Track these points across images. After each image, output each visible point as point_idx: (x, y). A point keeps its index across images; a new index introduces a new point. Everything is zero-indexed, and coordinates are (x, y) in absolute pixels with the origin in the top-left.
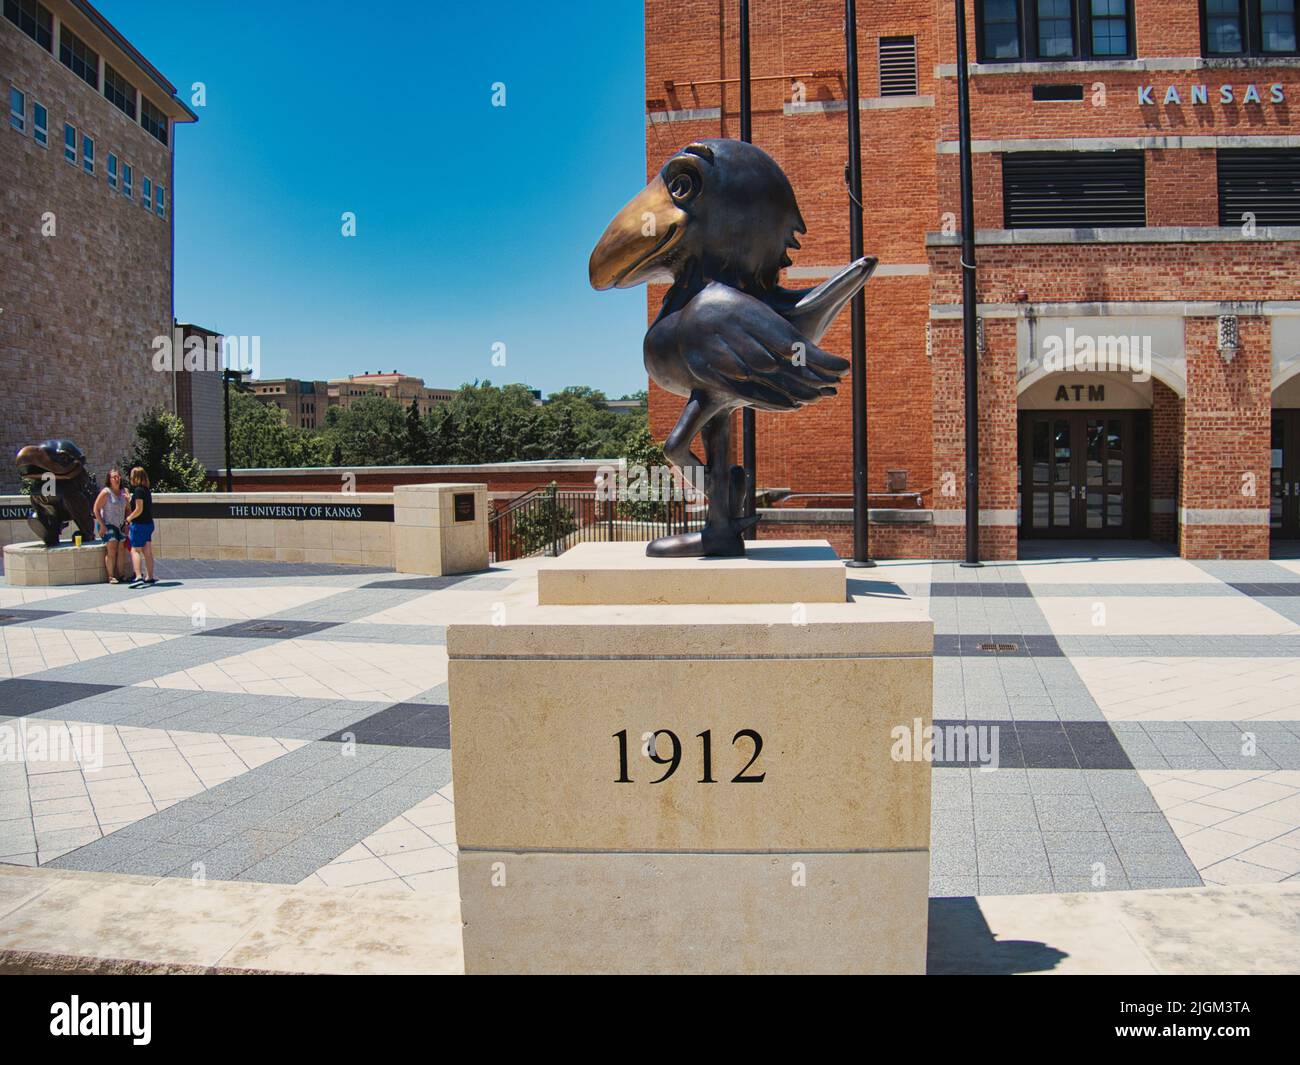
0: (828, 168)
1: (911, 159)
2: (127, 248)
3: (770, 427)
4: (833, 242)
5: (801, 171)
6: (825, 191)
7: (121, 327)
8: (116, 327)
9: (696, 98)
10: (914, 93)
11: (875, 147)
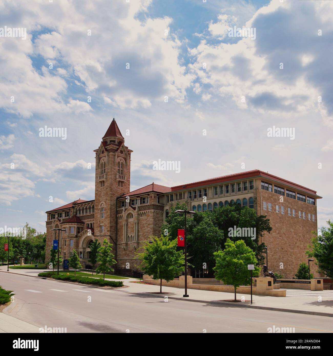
2: (304, 230)
7: (303, 247)
8: (302, 247)
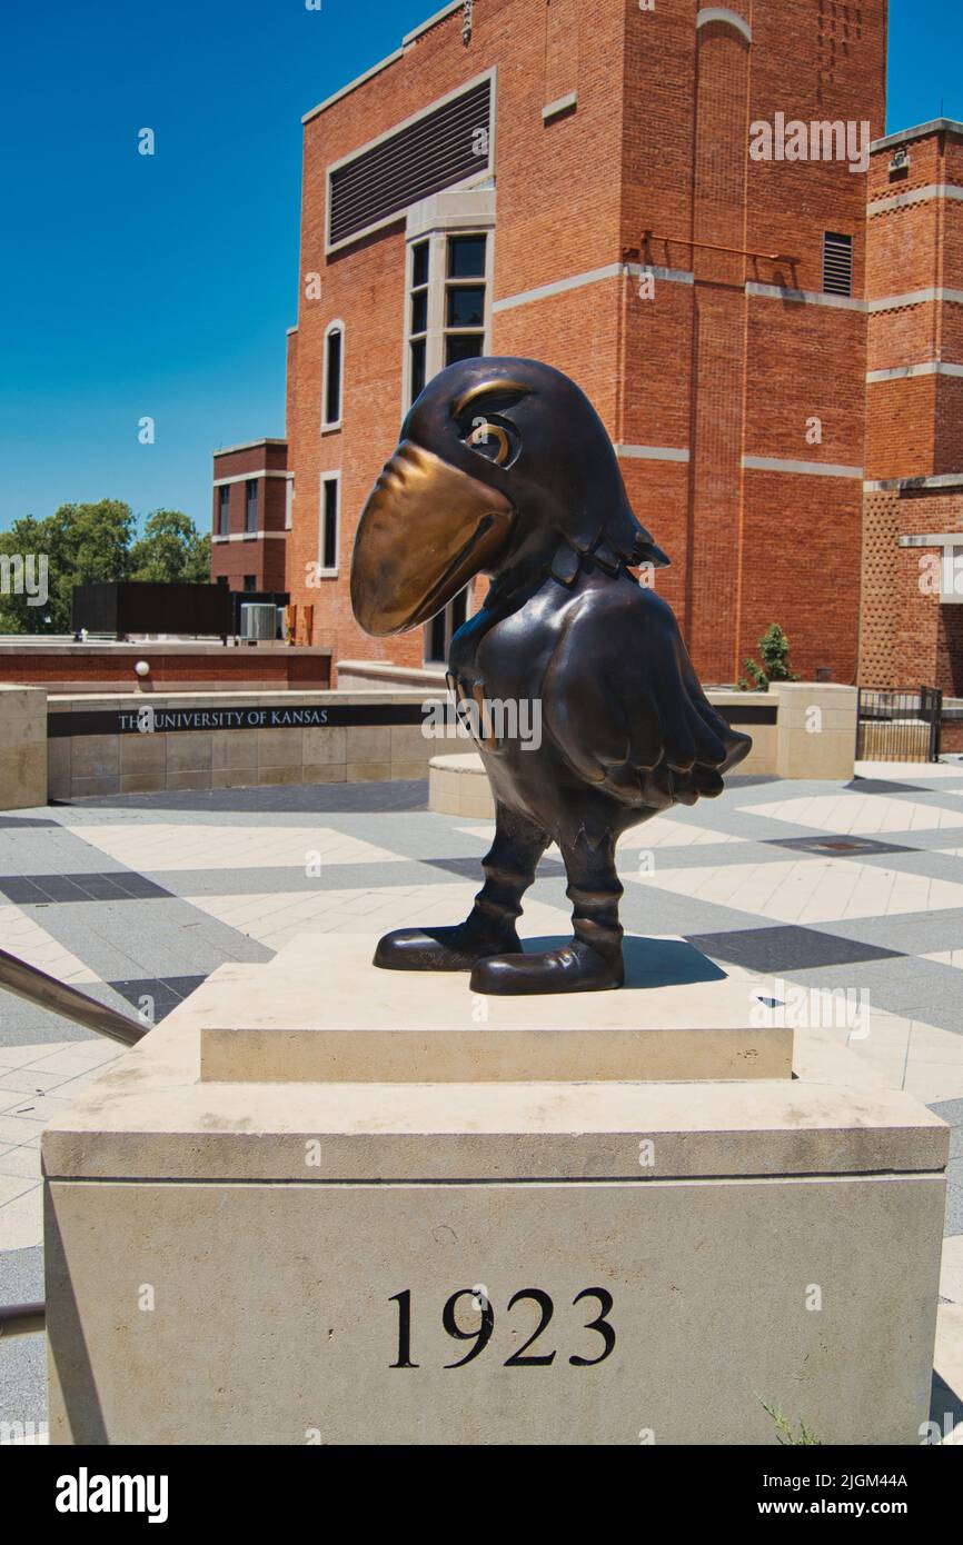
0: (783, 357)
1: (847, 361)
3: (720, 620)
4: (781, 435)
5: (761, 356)
6: (780, 381)
9: (667, 256)
10: (848, 295)
11: (820, 343)
